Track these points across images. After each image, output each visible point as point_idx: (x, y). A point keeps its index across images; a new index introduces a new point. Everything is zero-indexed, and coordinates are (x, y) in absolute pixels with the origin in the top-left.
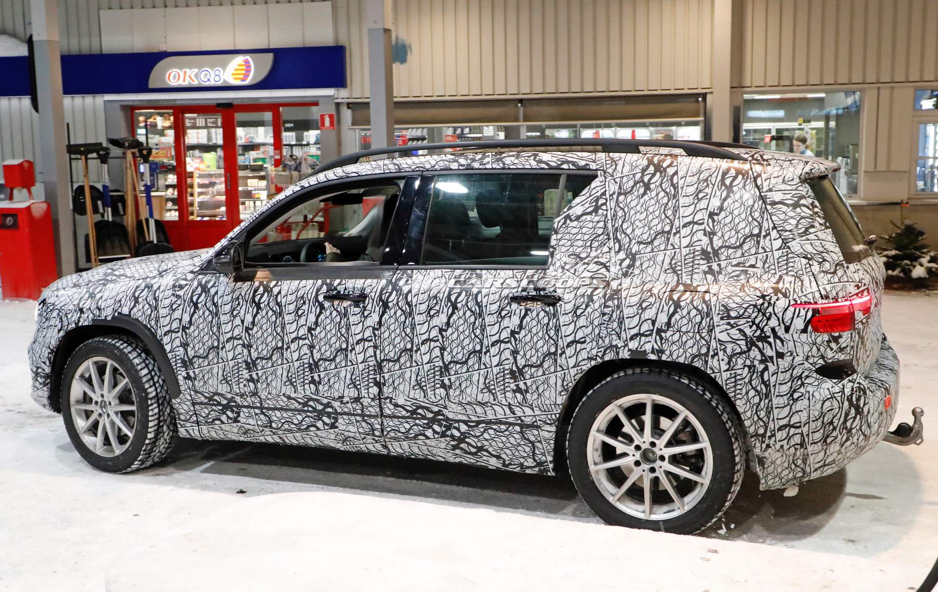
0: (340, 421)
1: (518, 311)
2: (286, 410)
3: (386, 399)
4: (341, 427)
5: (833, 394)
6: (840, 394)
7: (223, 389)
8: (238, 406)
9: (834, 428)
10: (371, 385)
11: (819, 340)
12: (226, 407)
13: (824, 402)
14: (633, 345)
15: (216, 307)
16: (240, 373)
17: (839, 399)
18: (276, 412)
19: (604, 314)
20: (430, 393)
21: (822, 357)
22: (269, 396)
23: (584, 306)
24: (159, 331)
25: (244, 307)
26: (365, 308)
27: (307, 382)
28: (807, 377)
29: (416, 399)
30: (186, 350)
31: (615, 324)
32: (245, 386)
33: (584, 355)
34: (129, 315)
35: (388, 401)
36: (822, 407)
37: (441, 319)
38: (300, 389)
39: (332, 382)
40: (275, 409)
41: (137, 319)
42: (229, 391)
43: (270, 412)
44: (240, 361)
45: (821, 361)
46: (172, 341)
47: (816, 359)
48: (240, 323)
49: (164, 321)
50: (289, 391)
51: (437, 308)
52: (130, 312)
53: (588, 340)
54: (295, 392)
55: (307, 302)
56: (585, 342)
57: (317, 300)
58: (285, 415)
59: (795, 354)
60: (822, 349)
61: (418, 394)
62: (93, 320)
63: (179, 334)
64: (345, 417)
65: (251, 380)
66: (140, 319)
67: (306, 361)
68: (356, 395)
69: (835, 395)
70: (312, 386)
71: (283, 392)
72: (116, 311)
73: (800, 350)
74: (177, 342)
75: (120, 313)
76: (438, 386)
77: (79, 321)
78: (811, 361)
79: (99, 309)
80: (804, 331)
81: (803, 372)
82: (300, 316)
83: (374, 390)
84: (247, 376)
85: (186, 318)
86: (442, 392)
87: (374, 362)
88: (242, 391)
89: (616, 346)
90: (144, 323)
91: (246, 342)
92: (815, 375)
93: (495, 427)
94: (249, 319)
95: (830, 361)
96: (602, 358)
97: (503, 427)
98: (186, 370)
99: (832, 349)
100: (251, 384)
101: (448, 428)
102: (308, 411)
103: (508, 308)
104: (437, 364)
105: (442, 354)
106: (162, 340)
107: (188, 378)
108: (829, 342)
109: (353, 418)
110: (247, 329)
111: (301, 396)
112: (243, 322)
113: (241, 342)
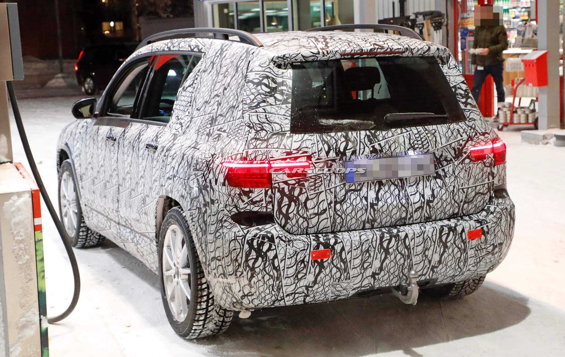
5: (237, 236)
6: (241, 238)
9: (239, 265)
11: (232, 193)
13: (230, 242)
17: (240, 241)
21: (236, 207)
28: (225, 221)
36: (229, 246)
45: (235, 210)
47: (231, 208)
59: (219, 202)
60: (235, 200)
69: (238, 238)
73: (222, 199)
78: (228, 209)
80: (224, 184)
81: (223, 217)
92: (230, 220)
95: (242, 210)
99: (243, 201)
108: (240, 195)
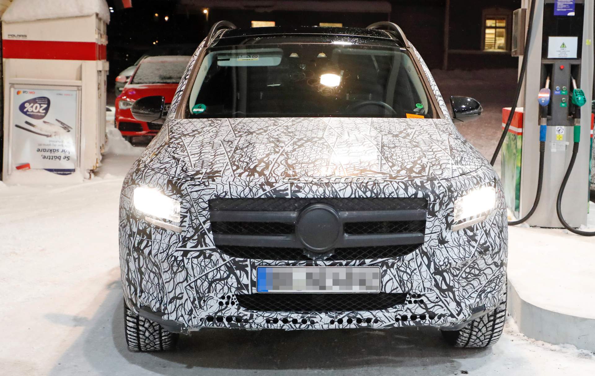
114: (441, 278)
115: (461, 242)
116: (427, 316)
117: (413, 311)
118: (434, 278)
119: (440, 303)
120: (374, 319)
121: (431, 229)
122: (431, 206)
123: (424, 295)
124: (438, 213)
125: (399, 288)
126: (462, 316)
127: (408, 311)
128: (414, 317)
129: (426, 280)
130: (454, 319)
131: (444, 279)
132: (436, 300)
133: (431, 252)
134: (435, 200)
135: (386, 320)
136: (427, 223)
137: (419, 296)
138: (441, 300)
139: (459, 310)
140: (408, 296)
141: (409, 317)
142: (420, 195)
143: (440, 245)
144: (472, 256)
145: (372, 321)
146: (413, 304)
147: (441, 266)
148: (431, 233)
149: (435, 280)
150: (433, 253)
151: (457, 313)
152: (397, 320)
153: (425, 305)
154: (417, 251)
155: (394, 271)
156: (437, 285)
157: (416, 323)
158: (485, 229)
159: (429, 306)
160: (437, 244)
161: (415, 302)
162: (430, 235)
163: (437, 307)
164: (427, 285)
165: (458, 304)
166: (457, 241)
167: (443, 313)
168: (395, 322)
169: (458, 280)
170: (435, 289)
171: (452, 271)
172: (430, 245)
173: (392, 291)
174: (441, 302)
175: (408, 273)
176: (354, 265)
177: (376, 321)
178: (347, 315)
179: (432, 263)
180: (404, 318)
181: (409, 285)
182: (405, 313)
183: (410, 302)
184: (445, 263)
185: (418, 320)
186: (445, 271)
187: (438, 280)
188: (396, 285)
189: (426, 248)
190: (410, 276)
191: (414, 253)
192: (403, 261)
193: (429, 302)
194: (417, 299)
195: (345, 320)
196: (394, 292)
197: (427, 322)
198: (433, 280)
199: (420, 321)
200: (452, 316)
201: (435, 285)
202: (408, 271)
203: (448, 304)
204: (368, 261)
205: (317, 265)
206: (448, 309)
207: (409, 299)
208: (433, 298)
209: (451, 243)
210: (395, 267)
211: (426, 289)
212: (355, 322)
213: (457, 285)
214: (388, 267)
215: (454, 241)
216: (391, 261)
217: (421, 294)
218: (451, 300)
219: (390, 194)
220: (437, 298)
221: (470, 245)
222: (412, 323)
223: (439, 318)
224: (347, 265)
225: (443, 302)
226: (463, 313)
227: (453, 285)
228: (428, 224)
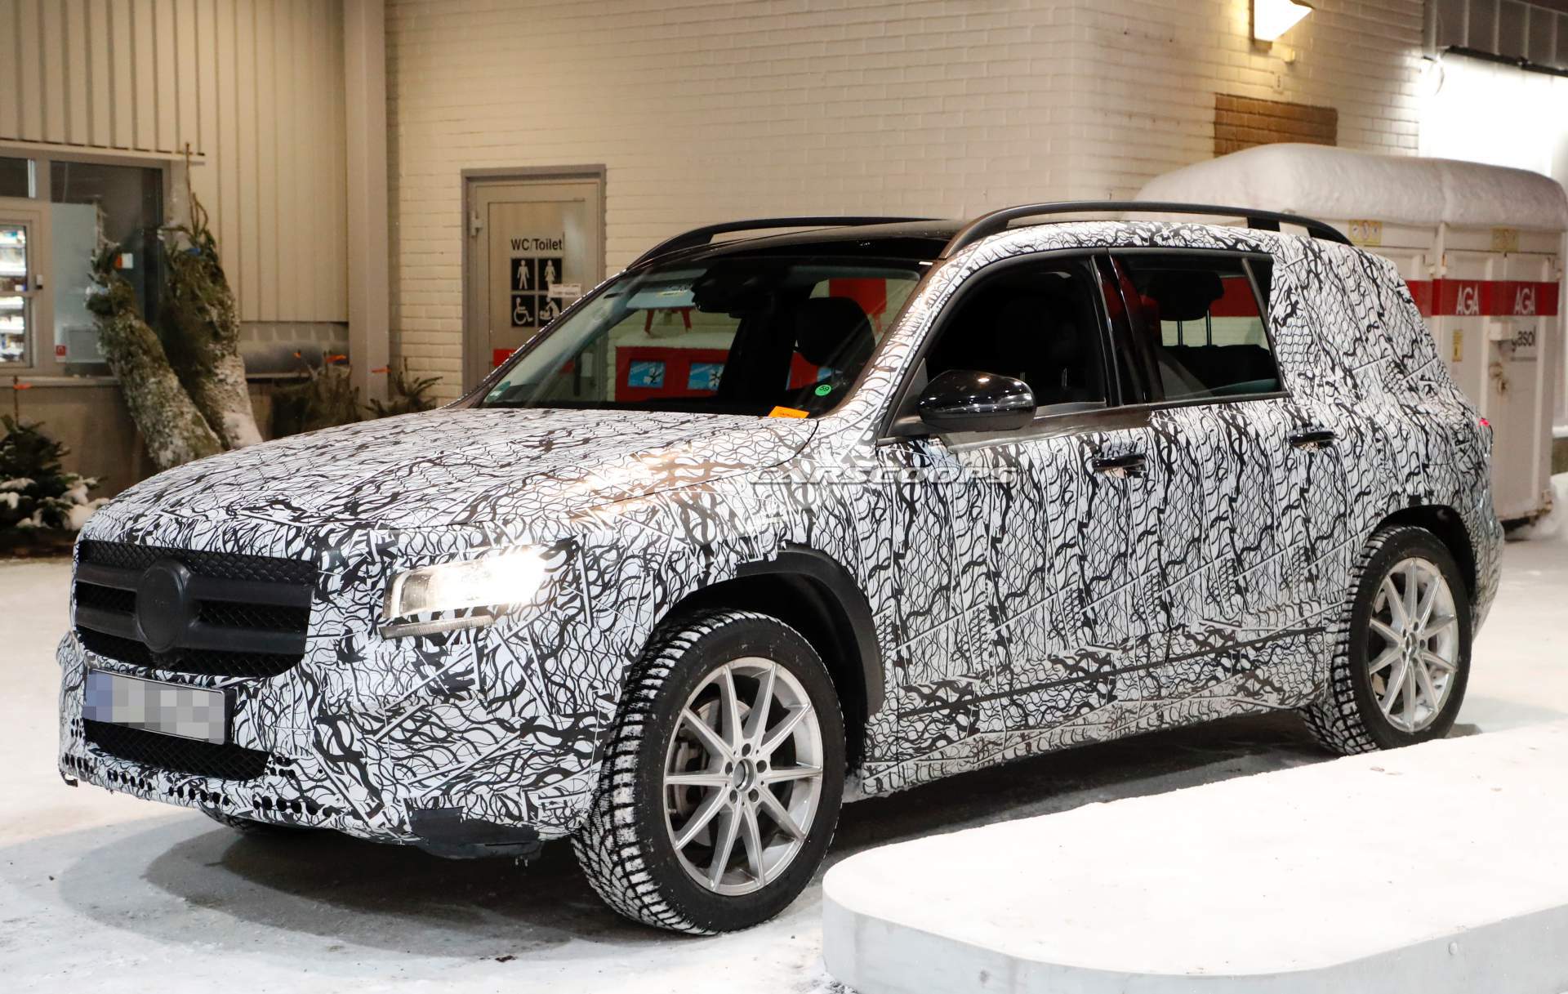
0: (1120, 684)
1: (1302, 459)
2: (1046, 687)
3: (1177, 628)
4: (1121, 695)
7: (956, 671)
8: (977, 700)
10: (1158, 609)
12: (958, 707)
14: (1410, 489)
15: (945, 504)
16: (983, 631)
18: (1032, 694)
19: (1379, 451)
20: (1226, 605)
22: (1028, 666)
23: (1359, 443)
24: (861, 571)
25: (987, 499)
26: (1146, 476)
27: (1079, 624)
29: (1211, 620)
30: (898, 602)
31: (1391, 462)
32: (991, 655)
33: (1371, 511)
34: (807, 545)
35: (1180, 631)
37: (1228, 485)
38: (1071, 639)
39: (1110, 616)
40: (1033, 688)
41: (823, 552)
42: (965, 672)
43: (1024, 697)
44: (982, 607)
46: (880, 588)
48: (984, 533)
49: (867, 548)
50: (1055, 647)
51: (1225, 465)
52: (809, 537)
53: (1373, 489)
54: (1065, 648)
55: (1075, 476)
56: (1369, 493)
57: (1086, 472)
58: (1046, 697)
61: (1212, 611)
62: (739, 567)
63: (889, 572)
64: (1125, 675)
65: (1001, 641)
66: (827, 549)
67: (1074, 587)
68: (1144, 633)
70: (1086, 629)
71: (1048, 652)
72: (780, 540)
74: (887, 591)
75: (789, 543)
76: (1233, 591)
77: (707, 574)
79: (747, 540)
82: (1067, 504)
83: (1162, 617)
84: (993, 636)
85: (899, 535)
86: (1237, 599)
87: (1158, 570)
88: (987, 667)
89: (1397, 493)
90: (836, 557)
91: (992, 568)
93: (1280, 642)
94: (996, 520)
96: (1387, 512)
97: (1288, 640)
98: (897, 646)
100: (1000, 649)
101: (1237, 657)
102: (1079, 679)
103: (1292, 456)
104: (1228, 557)
105: (1232, 539)
106: (865, 588)
107: (900, 662)
109: (1135, 674)
110: (995, 541)
111: (1072, 653)
112: (987, 527)
113: (984, 569)
114: (331, 731)
115: (398, 664)
116: (303, 805)
117: (279, 791)
118: (315, 728)
119: (327, 783)
120: (223, 795)
121: (318, 627)
122: (321, 579)
123: (295, 761)
124: (335, 595)
125: (258, 741)
126: (379, 818)
127: (271, 789)
128: (282, 804)
129: (299, 732)
130: (360, 823)
131: (337, 734)
132: (319, 776)
133: (320, 675)
134: (331, 569)
135: (240, 803)
136: (312, 613)
137: (289, 762)
138: (329, 777)
139: (373, 805)
140: (270, 759)
141: (274, 803)
142: (307, 556)
143: (340, 662)
144: (406, 694)
145: (221, 799)
146: (279, 778)
147: (331, 705)
148: (318, 636)
149: (317, 734)
150: (325, 678)
151: (368, 810)
152: (256, 805)
153: (298, 782)
154: (293, 669)
155: (255, 704)
156: (318, 744)
157: (284, 815)
158: (480, 644)
159: (306, 785)
160: (335, 659)
161: (282, 773)
162: (314, 639)
163: (319, 791)
164: (301, 741)
165: (374, 792)
166: (387, 660)
167: (336, 805)
168: (252, 808)
169: (379, 740)
170: (314, 751)
171: (360, 721)
172: (315, 660)
173: (248, 744)
174: (328, 781)
175: (274, 713)
176: (200, 684)
177: (226, 802)
178: (189, 782)
179: (319, 698)
180: (267, 804)
181: (272, 736)
182: (267, 794)
183: (273, 772)
184: (339, 700)
185: (289, 811)
186: (342, 718)
187: (322, 735)
188: (253, 734)
189: (308, 665)
190: (277, 718)
191: (288, 672)
192: (270, 686)
193: (305, 778)
194: (285, 768)
195: (186, 789)
196: (251, 746)
197: (304, 819)
198: (313, 732)
199: (292, 814)
200: (355, 814)
201: (314, 744)
202: (277, 709)
203: (347, 788)
204: (218, 679)
205: (156, 678)
206: (345, 797)
207: (271, 766)
208: (312, 771)
209: (370, 663)
210: (259, 697)
211: (299, 750)
212: (198, 797)
213: (373, 752)
214: (249, 696)
215: (379, 658)
216: (251, 684)
217: (292, 758)
218: (354, 781)
219: (260, 549)
220: (320, 771)
221: (419, 671)
222: (279, 817)
223: (328, 813)
224: (191, 681)
225: (333, 782)
226: (385, 814)
227: (359, 750)
228: (314, 617)
